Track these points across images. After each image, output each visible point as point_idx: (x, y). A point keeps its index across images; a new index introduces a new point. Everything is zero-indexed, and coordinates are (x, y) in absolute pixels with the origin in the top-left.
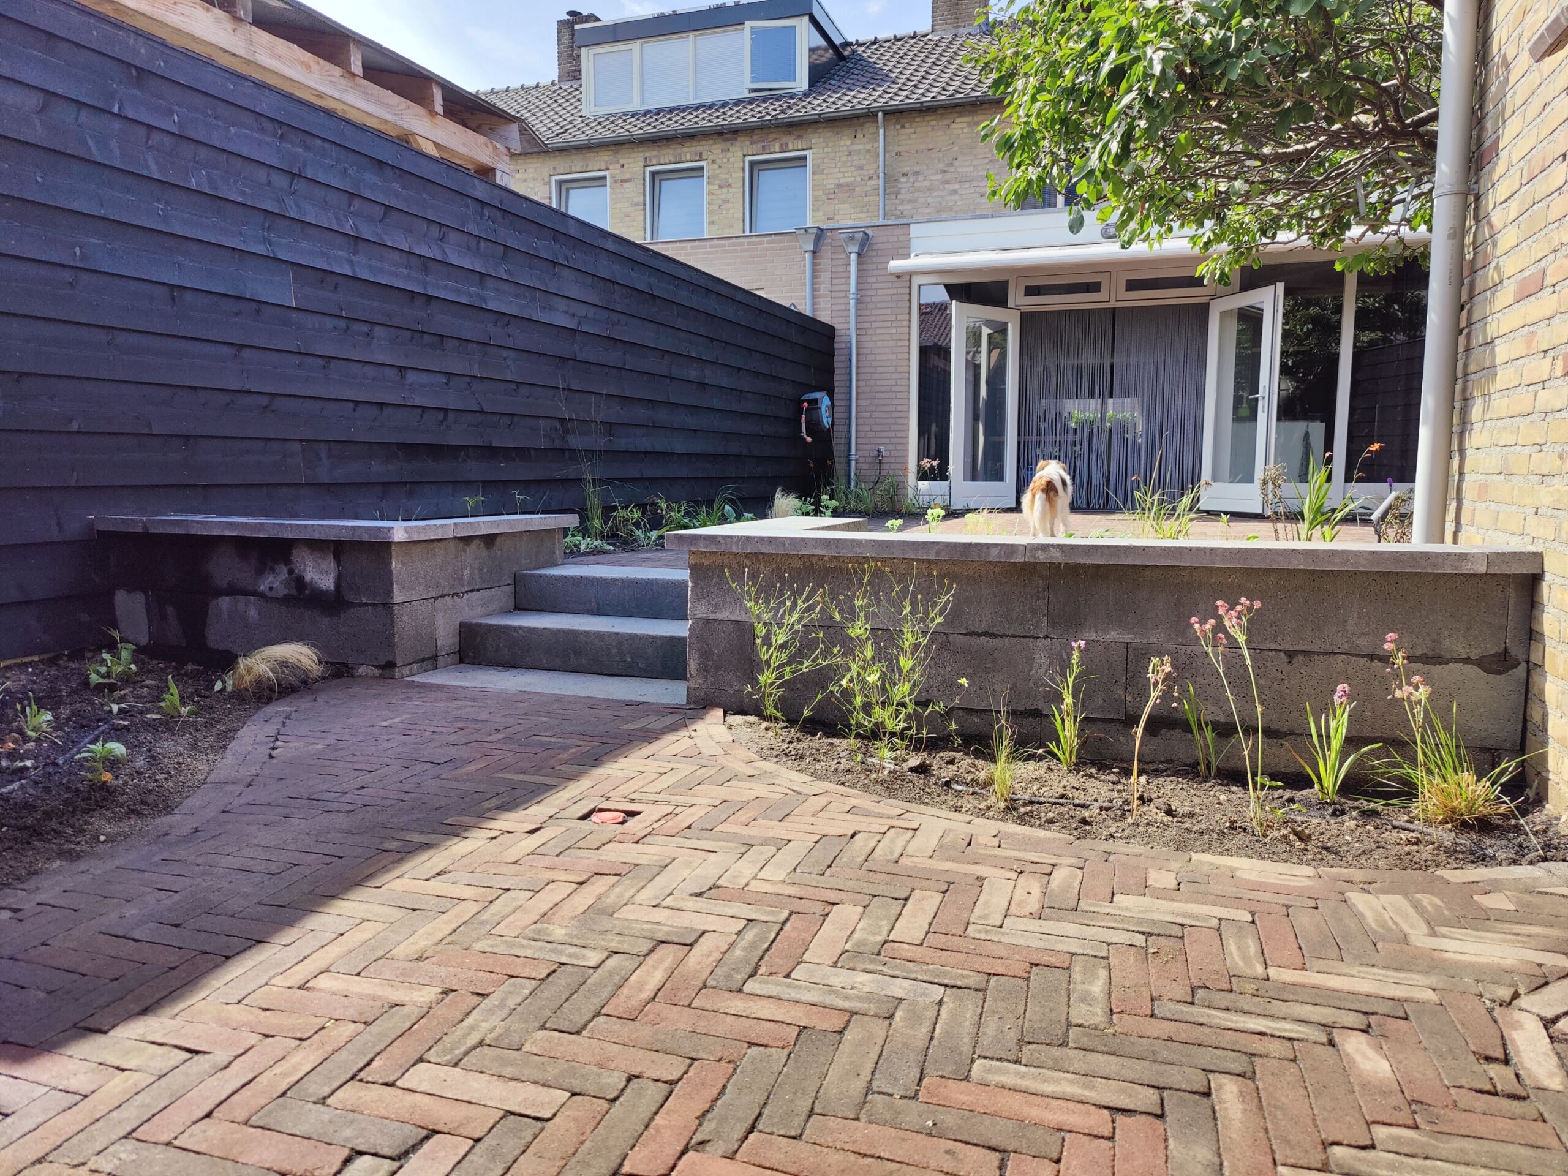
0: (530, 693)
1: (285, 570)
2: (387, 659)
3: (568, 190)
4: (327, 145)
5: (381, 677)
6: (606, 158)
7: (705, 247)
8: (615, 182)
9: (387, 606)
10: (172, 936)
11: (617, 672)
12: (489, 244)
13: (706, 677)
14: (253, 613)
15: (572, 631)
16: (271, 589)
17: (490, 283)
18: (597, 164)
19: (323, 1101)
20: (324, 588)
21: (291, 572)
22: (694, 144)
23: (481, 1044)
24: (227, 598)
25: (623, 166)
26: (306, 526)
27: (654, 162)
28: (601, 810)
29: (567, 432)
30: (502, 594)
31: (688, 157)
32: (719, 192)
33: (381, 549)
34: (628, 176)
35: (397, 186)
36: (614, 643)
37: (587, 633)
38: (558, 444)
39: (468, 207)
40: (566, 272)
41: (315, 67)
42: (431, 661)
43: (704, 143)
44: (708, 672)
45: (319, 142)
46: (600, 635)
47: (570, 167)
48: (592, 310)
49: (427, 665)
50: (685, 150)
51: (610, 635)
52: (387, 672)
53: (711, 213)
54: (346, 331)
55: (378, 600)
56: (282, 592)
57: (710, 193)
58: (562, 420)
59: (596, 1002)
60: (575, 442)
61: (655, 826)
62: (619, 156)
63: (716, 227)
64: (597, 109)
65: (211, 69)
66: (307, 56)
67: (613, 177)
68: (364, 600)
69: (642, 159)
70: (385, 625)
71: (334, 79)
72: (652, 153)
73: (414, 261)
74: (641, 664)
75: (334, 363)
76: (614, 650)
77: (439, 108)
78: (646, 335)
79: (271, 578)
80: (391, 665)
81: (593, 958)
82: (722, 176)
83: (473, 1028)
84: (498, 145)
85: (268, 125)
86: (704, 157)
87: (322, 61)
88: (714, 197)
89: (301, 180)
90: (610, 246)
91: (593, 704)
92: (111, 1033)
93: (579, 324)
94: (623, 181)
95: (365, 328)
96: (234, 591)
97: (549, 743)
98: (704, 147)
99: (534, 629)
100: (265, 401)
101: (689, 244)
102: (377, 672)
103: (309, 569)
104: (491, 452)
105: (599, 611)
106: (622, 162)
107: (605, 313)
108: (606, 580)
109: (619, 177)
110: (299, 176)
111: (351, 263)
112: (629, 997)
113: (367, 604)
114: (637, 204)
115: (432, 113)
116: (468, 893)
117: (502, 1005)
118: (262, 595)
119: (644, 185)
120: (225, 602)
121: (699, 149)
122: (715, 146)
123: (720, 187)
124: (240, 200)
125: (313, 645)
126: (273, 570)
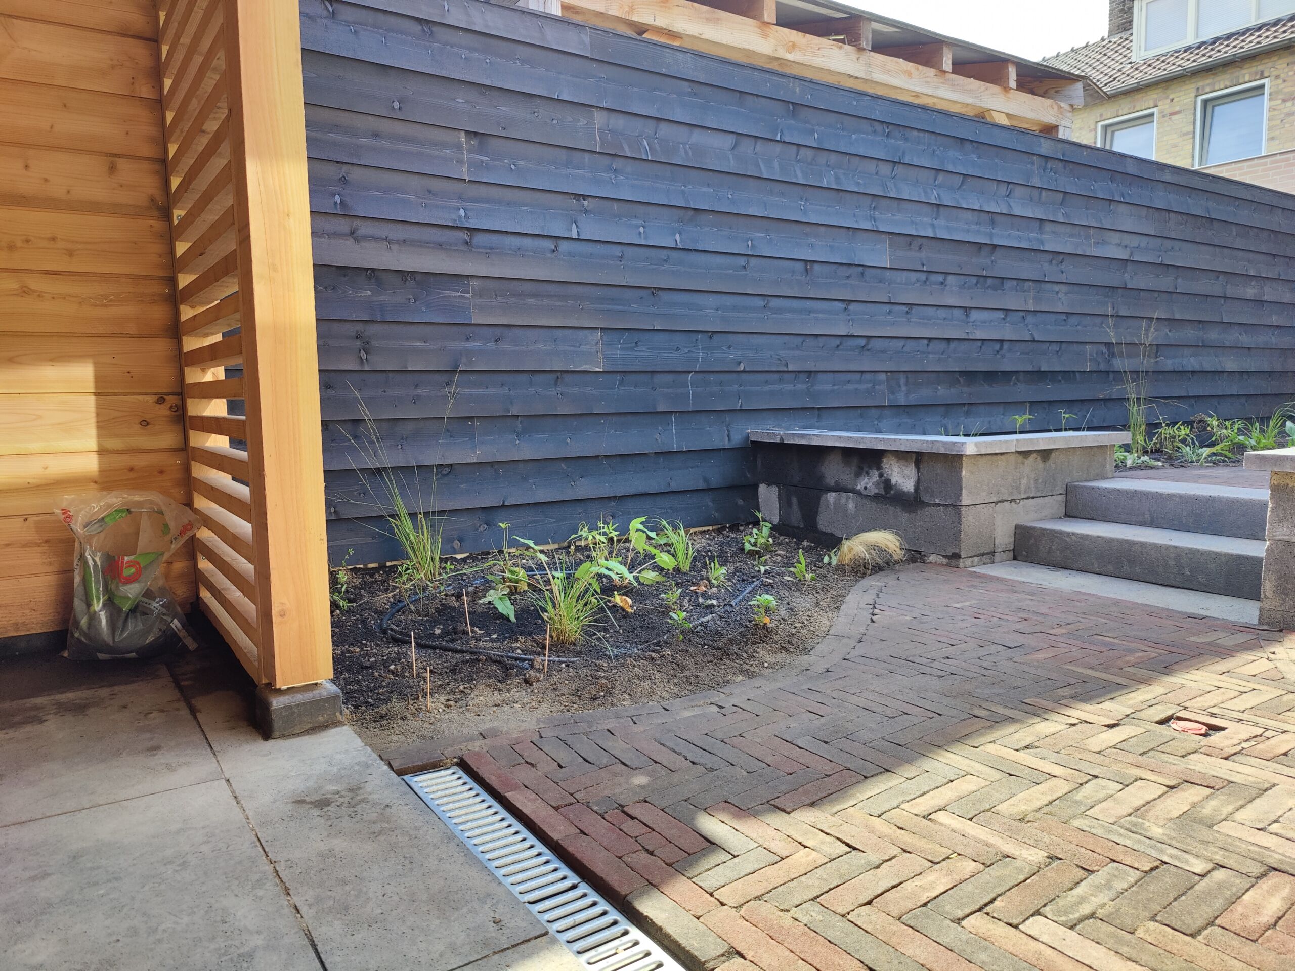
0: (1085, 594)
1: (877, 473)
2: (953, 551)
3: (1113, 132)
4: (922, 134)
5: (948, 565)
6: (1155, 96)
7: (1266, 164)
8: (1164, 116)
9: (956, 507)
10: (822, 749)
11: (1174, 583)
12: (1050, 193)
13: (1284, 600)
14: (851, 505)
15: (1127, 541)
16: (865, 488)
17: (1048, 227)
18: (1143, 105)
19: (959, 921)
20: (906, 490)
21: (881, 476)
22: (1255, 64)
23: (1092, 916)
24: (834, 494)
25: (1172, 100)
26: (895, 440)
27: (1207, 90)
28: (1179, 719)
29: (1113, 355)
30: (1055, 503)
31: (1247, 78)
32: (1283, 106)
33: (954, 460)
34: (1177, 109)
35: (974, 157)
36: (1172, 556)
37: (1143, 544)
38: (1103, 367)
39: (1033, 164)
40: (1122, 208)
41: (915, 73)
42: (989, 556)
43: (1266, 61)
44: (1287, 595)
45: (915, 133)
46: (1157, 547)
47: (1117, 111)
48: (1145, 240)
49: (986, 559)
50: (1244, 72)
51: (1168, 547)
52: (953, 562)
53: (1270, 129)
54: (925, 282)
55: (949, 502)
56: (874, 491)
57: (1272, 109)
58: (1108, 345)
59: (1207, 912)
60: (1119, 364)
61: (1245, 745)
62: (1169, 91)
63: (1277, 142)
64: (1147, 53)
65: (842, 92)
66: (909, 66)
67: (1161, 112)
68: (937, 501)
69: (1194, 90)
70: (953, 522)
71: (928, 80)
72: (1205, 83)
73: (985, 217)
74: (1201, 578)
75: (915, 309)
76: (1172, 563)
77: (1013, 84)
78: (1201, 258)
79: (866, 480)
80: (956, 556)
81: (1199, 866)
82: (1287, 90)
83: (1082, 900)
84: (1062, 104)
85: (879, 127)
86: (1266, 74)
87: (920, 67)
88: (1276, 113)
89: (901, 166)
90: (1168, 177)
91: (1152, 612)
92: (795, 815)
93: (1131, 254)
94: (1172, 114)
95: (940, 278)
96: (839, 489)
97: (1113, 644)
98: (1265, 66)
99: (1087, 535)
100: (862, 342)
101: (1246, 164)
102: (945, 561)
103: (895, 474)
104: (1039, 376)
105: (1153, 523)
106: (1171, 96)
107: (1159, 241)
108: (1161, 495)
109: (1167, 112)
110: (899, 163)
111: (933, 226)
112: (1244, 917)
113: (939, 505)
114: (1186, 134)
115: (1006, 89)
116: (1057, 770)
117: (1108, 885)
118: (859, 493)
119: (1195, 114)
120: (831, 497)
121: (1260, 68)
122: (1280, 62)
123: (1284, 101)
124: (856, 189)
125: (897, 533)
126: (868, 474)
